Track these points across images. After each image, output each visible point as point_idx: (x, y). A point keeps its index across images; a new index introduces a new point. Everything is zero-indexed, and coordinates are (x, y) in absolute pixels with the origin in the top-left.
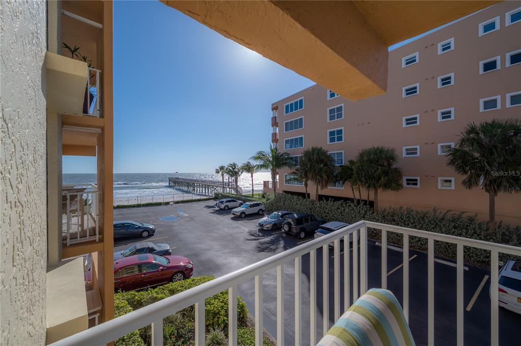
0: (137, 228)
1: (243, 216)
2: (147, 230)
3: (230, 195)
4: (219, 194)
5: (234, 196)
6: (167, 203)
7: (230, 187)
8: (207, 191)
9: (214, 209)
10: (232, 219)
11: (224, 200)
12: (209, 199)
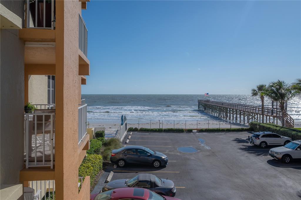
0: (149, 156)
1: (288, 160)
2: (159, 159)
3: (271, 127)
4: (256, 124)
5: (278, 128)
6: (190, 131)
7: (275, 115)
8: (242, 119)
9: (245, 144)
10: (270, 162)
11: (261, 133)
12: (242, 130)
